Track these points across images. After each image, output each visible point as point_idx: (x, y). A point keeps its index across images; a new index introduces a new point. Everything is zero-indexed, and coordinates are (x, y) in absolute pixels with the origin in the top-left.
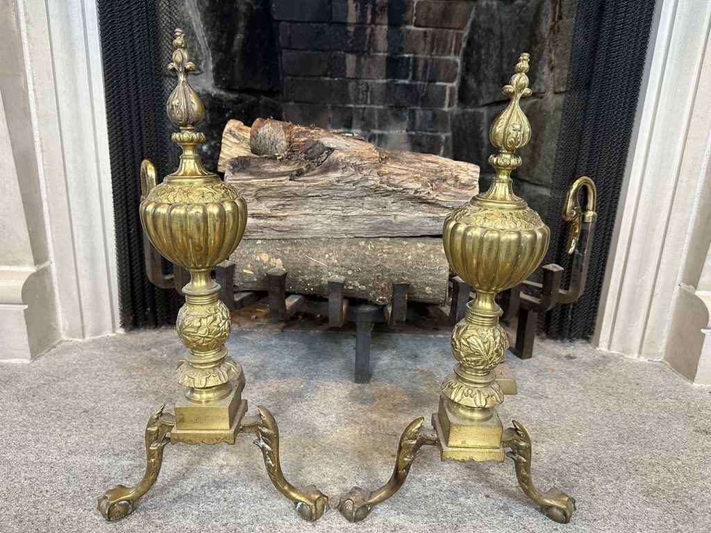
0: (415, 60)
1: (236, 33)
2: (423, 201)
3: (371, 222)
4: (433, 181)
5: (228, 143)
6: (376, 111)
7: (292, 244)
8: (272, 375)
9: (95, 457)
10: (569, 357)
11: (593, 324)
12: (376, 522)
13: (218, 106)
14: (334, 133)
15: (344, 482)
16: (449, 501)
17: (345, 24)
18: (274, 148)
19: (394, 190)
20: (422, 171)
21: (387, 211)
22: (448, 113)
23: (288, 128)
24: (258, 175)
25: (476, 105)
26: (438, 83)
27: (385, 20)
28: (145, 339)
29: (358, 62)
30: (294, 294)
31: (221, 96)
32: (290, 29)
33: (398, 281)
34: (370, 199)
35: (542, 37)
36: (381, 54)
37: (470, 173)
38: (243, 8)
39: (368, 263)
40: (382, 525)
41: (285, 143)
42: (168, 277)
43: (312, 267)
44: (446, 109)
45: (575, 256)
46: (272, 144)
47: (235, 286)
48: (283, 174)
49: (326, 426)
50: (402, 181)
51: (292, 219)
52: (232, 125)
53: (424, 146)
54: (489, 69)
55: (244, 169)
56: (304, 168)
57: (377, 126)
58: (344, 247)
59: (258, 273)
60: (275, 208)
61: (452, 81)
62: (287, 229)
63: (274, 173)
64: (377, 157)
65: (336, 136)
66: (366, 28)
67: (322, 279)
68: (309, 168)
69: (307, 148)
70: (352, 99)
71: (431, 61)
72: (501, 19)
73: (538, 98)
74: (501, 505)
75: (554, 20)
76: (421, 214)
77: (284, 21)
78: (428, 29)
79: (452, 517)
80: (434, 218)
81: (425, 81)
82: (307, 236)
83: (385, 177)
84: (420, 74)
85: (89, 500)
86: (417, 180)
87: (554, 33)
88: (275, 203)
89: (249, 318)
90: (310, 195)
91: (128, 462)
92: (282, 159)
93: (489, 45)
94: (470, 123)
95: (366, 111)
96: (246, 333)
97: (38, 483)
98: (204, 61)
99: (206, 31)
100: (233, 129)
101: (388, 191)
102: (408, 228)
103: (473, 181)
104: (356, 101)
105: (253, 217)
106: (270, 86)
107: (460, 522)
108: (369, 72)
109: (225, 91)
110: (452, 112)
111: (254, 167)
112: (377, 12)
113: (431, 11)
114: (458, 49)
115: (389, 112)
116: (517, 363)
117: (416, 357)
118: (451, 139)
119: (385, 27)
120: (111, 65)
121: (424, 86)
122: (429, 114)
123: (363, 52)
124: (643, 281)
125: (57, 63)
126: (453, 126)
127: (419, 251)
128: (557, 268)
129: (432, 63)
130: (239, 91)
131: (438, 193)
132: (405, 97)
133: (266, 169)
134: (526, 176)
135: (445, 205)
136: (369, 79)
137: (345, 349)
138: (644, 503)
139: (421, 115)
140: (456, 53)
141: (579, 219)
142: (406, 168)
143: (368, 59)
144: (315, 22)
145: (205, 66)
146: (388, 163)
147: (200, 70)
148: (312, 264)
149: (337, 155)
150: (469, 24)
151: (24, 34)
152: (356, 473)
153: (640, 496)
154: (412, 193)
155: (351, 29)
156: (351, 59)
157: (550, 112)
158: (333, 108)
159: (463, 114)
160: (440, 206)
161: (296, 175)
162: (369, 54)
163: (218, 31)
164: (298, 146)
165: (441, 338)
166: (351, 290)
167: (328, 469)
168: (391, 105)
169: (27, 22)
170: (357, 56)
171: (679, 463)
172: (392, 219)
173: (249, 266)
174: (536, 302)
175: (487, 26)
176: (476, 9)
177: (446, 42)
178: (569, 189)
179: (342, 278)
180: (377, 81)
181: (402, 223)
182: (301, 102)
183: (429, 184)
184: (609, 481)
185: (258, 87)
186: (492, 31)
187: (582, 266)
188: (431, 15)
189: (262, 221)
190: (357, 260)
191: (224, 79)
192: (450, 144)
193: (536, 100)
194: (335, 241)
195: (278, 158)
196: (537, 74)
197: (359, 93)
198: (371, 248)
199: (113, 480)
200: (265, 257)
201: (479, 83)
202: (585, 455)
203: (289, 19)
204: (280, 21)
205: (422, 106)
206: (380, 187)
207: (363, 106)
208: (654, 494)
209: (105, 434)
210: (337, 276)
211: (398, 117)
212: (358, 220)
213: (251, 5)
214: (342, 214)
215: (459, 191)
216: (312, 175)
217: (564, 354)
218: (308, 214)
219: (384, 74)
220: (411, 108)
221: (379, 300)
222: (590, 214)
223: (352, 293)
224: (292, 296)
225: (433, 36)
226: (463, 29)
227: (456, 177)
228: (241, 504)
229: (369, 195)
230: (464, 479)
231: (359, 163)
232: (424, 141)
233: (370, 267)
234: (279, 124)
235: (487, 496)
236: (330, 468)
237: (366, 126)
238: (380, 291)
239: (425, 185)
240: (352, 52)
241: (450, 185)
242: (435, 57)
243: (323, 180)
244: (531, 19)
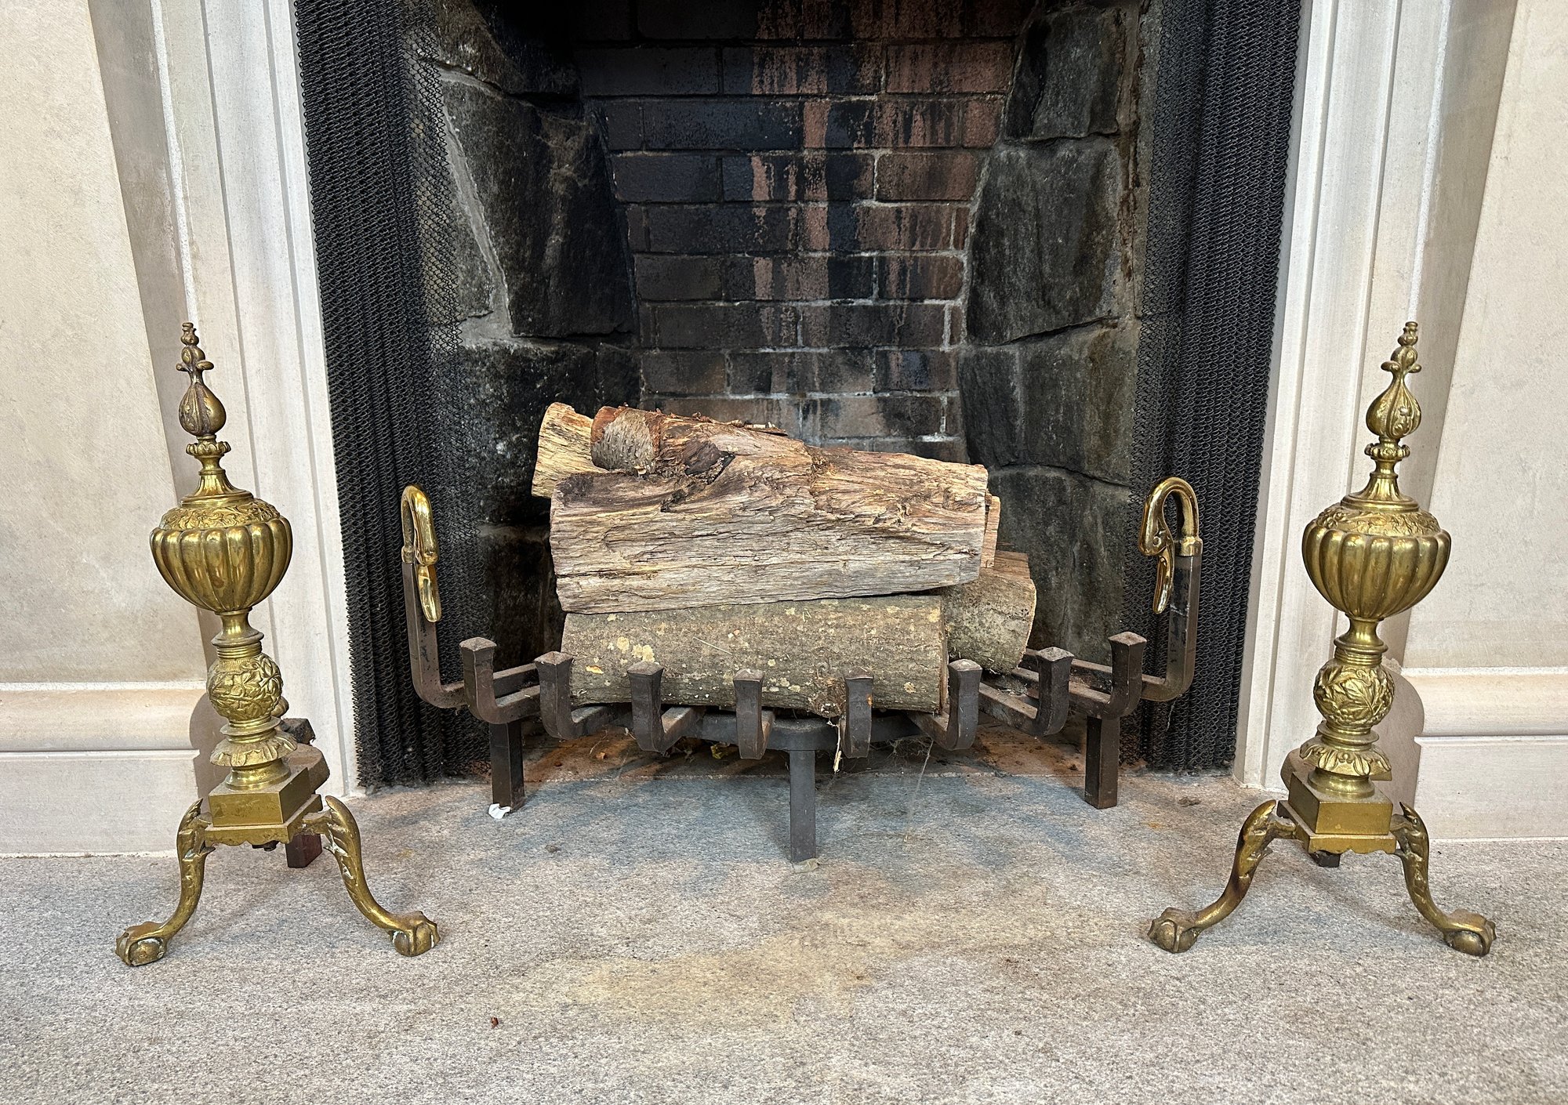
0: (882, 261)
1: (550, 234)
2: (889, 535)
3: (804, 574)
4: (906, 499)
5: (549, 446)
6: (814, 357)
7: (669, 619)
8: (641, 855)
9: (348, 1002)
10: (1187, 803)
11: (1231, 739)
12: (829, 1078)
13: (523, 372)
14: (735, 425)
15: (774, 1021)
16: (952, 1042)
17: (749, 203)
18: (632, 457)
19: (839, 519)
20: (887, 484)
21: (831, 554)
22: (949, 354)
23: (655, 422)
24: (607, 505)
25: (1000, 340)
26: (927, 302)
27: (823, 193)
28: (405, 805)
29: (776, 272)
30: (677, 706)
31: (527, 351)
32: (648, 217)
33: (854, 675)
34: (800, 535)
35: (1109, 219)
36: (818, 255)
37: (972, 482)
38: (560, 189)
39: (802, 645)
40: (838, 1082)
41: (651, 449)
42: (449, 688)
43: (705, 657)
44: (946, 348)
45: (1171, 617)
46: (629, 450)
47: (572, 697)
48: (649, 501)
49: (742, 936)
50: (853, 503)
51: (668, 576)
52: (556, 412)
53: (909, 418)
54: (1019, 274)
55: (583, 495)
56: (684, 488)
57: (817, 384)
58: (759, 620)
59: (611, 672)
60: (638, 558)
61: (954, 297)
62: (661, 593)
63: (634, 500)
64: (808, 464)
65: (736, 430)
66: (789, 209)
67: (725, 676)
68: (693, 488)
69: (689, 454)
70: (769, 338)
71: (912, 262)
72: (1034, 183)
73: (1108, 326)
74: (1041, 1045)
75: (1126, 187)
76: (889, 557)
77: (636, 203)
78: (903, 204)
79: (957, 1065)
80: (911, 563)
81: (903, 299)
82: (694, 603)
83: (824, 497)
84: (893, 288)
85: (348, 1066)
86: (879, 499)
87: (1128, 210)
88: (638, 550)
89: (594, 760)
90: (696, 533)
91: (405, 1007)
92: (647, 474)
93: (1016, 230)
94: (991, 374)
95: (796, 356)
96: (590, 785)
97: (258, 1044)
98: (494, 291)
99: (495, 238)
100: (557, 421)
101: (829, 521)
102: (869, 581)
103: (975, 496)
104: (777, 342)
105: (601, 576)
106: (615, 325)
107: (969, 1072)
108: (798, 289)
109: (534, 342)
110: (958, 353)
111: (600, 491)
112: (806, 179)
113: (907, 172)
114: (961, 238)
115: (840, 360)
116: (1089, 816)
117: (904, 813)
118: (958, 402)
119: (823, 205)
120: (337, 319)
121: (902, 308)
122: (915, 359)
123: (787, 252)
124: (1311, 654)
125: (246, 321)
126: (961, 378)
127: (889, 621)
128: (1133, 639)
129: (915, 266)
130: (559, 339)
131: (915, 520)
132: (868, 330)
133: (620, 494)
134: (1096, 469)
135: (928, 540)
136: (798, 301)
137: (773, 805)
138: (1287, 1032)
139: (900, 361)
140: (959, 244)
141: (1170, 552)
142: (860, 480)
143: (795, 265)
144: (690, 204)
145: (497, 299)
146: (828, 473)
147: (487, 308)
148: (706, 651)
149: (740, 465)
150: (979, 190)
151: (188, 276)
152: (794, 1006)
153: (1282, 1023)
154: (870, 522)
155: (761, 212)
156: (762, 267)
157: (1130, 352)
158: (734, 356)
159: (978, 358)
160: (920, 542)
161: (673, 501)
162: (796, 256)
163: (517, 235)
164: (674, 452)
165: (951, 778)
166: (776, 693)
167: (747, 1002)
168: (842, 346)
169: (195, 257)
170: (774, 261)
171: (1359, 969)
172: (840, 566)
173: (596, 660)
174: (1104, 701)
175: (1011, 195)
176: (990, 164)
177: (938, 225)
178: (1148, 500)
179: (758, 674)
180: (813, 304)
181: (858, 574)
182: (673, 349)
183: (900, 506)
184: (1230, 1003)
185: (592, 328)
186: (1020, 204)
187: (1185, 633)
188: (908, 180)
189: (617, 582)
190: (782, 641)
191: (530, 320)
192: (958, 411)
193: (1104, 330)
194: (744, 609)
195: (640, 473)
196: (1104, 283)
197: (781, 325)
198: (806, 618)
199: (383, 1035)
200: (623, 644)
201: (1003, 301)
202: (1194, 964)
203: (645, 199)
204: (628, 203)
205: (899, 346)
206: (815, 515)
207: (790, 350)
208: (1306, 1020)
209: (358, 965)
210: (748, 670)
211: (858, 368)
212: (783, 572)
213: (574, 181)
214: (754, 563)
215: (952, 514)
216: (699, 500)
217: (1178, 797)
218: (695, 566)
219: (826, 290)
220: (881, 349)
221: (826, 709)
222: (1190, 542)
223: (778, 699)
224: (672, 710)
225: (914, 217)
226: (968, 201)
227: (946, 490)
228: (604, 1061)
229: (797, 529)
230: (979, 1009)
231: (777, 475)
232: (908, 408)
233: (806, 652)
234: (640, 416)
235: (1018, 1033)
236: (751, 1001)
237: (798, 385)
238: (825, 694)
239: (893, 508)
240: (765, 254)
241: (936, 505)
242: (919, 255)
243: (717, 507)
244: (1087, 185)
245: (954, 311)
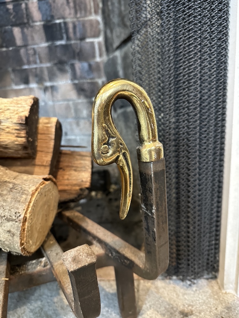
0: (65, 23)
6: (45, 69)
17: (5, 3)
22: (100, 62)
26: (87, 40)
29: (23, 33)
36: (38, 23)
44: (98, 59)
53: (86, 91)
57: (47, 79)
61: (98, 36)
66: (21, 4)
70: (25, 61)
71: (77, 23)
81: (77, 40)
84: (71, 35)
104: (29, 63)
108: (33, 40)
110: (103, 61)
114: (97, 10)
115: (55, 68)
119: (36, 1)
121: (77, 44)
122: (85, 65)
123: (25, 24)
126: (105, 72)
129: (79, 25)
136: (34, 45)
139: (80, 67)
140: (96, 12)
143: (30, 29)
155: (10, 7)
156: (17, 31)
158: (14, 71)
159: (109, 61)
162: (29, 25)
168: (55, 62)
170: (21, 28)
177: (85, 5)
180: (41, 46)
197: (29, 56)
205: (79, 61)
207: (35, 66)
211: (62, 71)
219: (44, 39)
220: (70, 63)
225: (75, 2)
232: (86, 87)
237: (40, 80)
240: (17, 25)
242: (80, 19)
245: (99, 43)
